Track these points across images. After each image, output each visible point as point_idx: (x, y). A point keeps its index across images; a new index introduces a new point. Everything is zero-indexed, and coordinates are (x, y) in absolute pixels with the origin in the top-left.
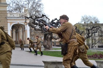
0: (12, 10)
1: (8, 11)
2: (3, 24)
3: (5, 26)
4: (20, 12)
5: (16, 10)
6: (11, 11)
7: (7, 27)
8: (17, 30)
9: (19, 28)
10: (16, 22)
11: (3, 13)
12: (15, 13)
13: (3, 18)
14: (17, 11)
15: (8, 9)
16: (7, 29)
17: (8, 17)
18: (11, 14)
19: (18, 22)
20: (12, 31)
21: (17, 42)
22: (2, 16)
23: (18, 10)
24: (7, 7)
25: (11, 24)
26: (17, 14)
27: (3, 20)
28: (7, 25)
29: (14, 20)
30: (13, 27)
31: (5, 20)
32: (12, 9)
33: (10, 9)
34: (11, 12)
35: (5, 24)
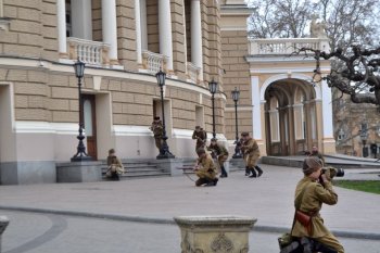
0: (265, 31)
1: (249, 33)
2: (233, 81)
3: (242, 88)
4: (296, 36)
5: (279, 27)
6: (260, 35)
7: (249, 91)
8: (286, 103)
9: (292, 95)
10: (281, 74)
11: (232, 40)
12: (277, 38)
13: (235, 61)
14: (284, 33)
15: (250, 28)
16: (250, 99)
17: (252, 56)
18: (261, 45)
19: (290, 72)
20: (267, 106)
21: (286, 147)
22: (231, 54)
23: (288, 27)
24: (249, 19)
25: (261, 82)
26: (284, 42)
27: (232, 68)
28: (249, 84)
29: (275, 64)
30: (272, 92)
31: (242, 67)
32: (265, 25)
33: (258, 26)
34: (260, 37)
35: (240, 81)
